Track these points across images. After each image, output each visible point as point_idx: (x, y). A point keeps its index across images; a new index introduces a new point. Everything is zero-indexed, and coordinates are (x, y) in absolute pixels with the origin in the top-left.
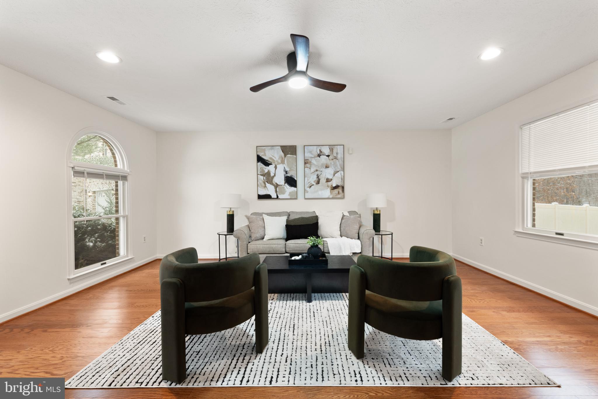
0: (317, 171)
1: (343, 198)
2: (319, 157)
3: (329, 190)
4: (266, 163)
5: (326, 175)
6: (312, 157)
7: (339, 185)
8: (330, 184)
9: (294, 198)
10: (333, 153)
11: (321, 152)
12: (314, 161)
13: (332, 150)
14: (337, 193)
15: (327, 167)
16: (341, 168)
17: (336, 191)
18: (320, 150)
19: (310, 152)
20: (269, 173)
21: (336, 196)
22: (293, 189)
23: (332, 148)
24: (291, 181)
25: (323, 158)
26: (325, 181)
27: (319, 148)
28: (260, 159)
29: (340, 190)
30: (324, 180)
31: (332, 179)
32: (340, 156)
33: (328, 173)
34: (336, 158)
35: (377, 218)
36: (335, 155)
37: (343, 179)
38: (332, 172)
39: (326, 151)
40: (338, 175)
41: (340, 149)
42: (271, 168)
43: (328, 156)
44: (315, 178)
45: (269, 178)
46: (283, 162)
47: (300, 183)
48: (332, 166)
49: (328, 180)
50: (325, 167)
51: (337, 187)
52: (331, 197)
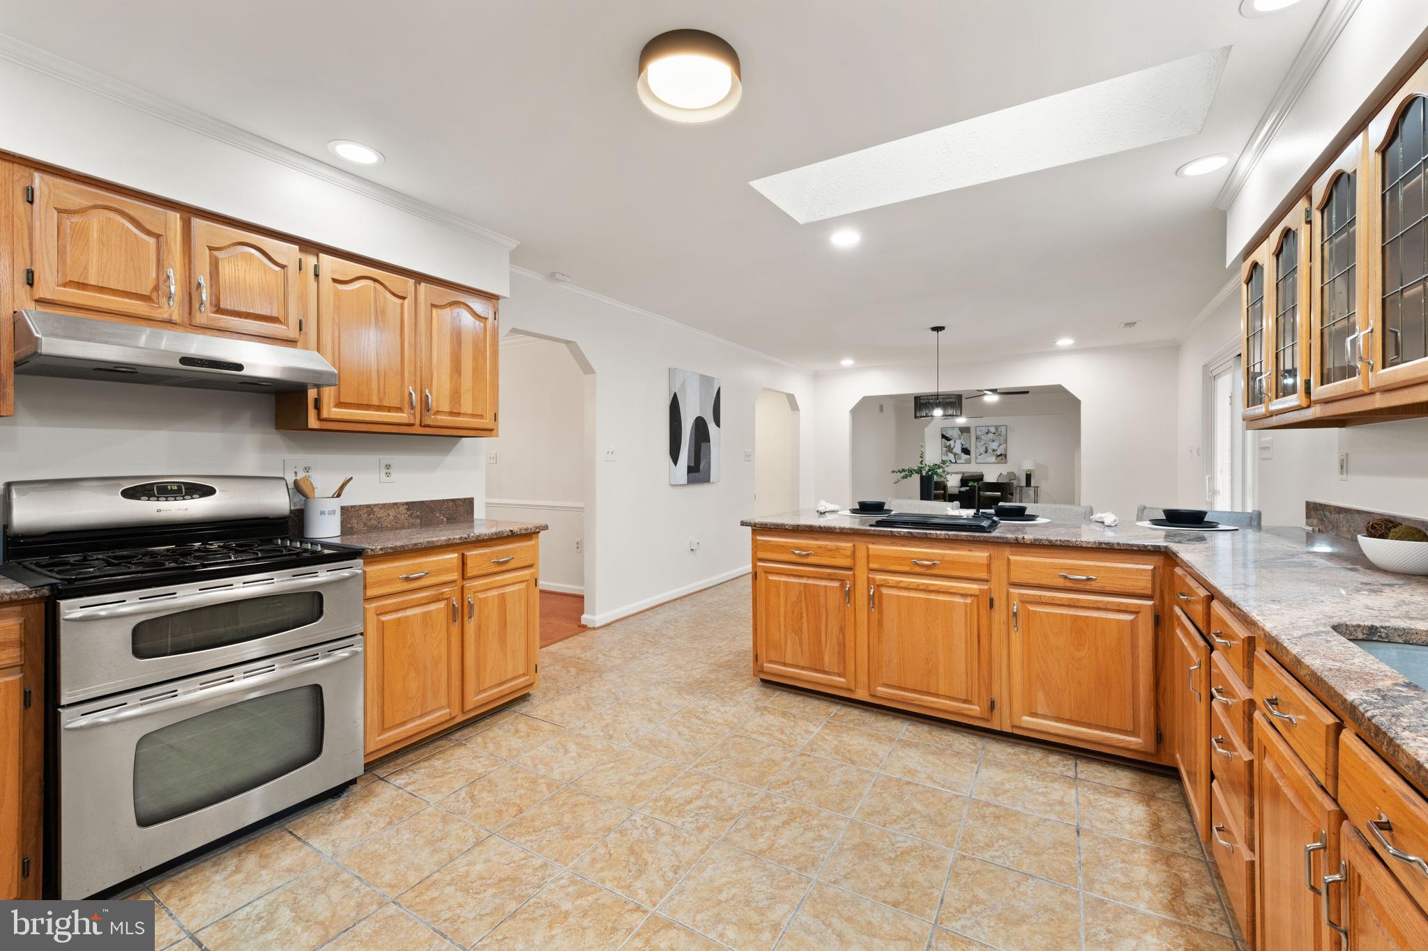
0: (985, 443)
1: (1006, 463)
2: (988, 434)
3: (995, 457)
4: (948, 439)
5: (992, 447)
6: (982, 435)
7: (1003, 453)
8: (995, 453)
9: (968, 462)
10: (998, 431)
11: (989, 431)
12: (983, 437)
13: (997, 429)
15: (993, 441)
16: (1004, 441)
17: (1000, 458)
18: (988, 429)
19: (981, 431)
20: (950, 445)
21: (1000, 461)
22: (968, 456)
23: (997, 428)
24: (966, 451)
25: (990, 435)
28: (943, 436)
29: (1003, 457)
30: (991, 450)
31: (997, 450)
32: (1003, 433)
33: (994, 445)
34: (1000, 435)
35: (1028, 477)
36: (1000, 432)
37: (1006, 450)
38: (997, 445)
39: (993, 430)
40: (1002, 447)
41: (1003, 429)
42: (951, 443)
43: (994, 433)
44: (984, 448)
45: (950, 449)
46: (960, 438)
47: (973, 452)
48: (997, 440)
49: (994, 450)
50: (991, 441)
51: (1001, 455)
52: (997, 462)
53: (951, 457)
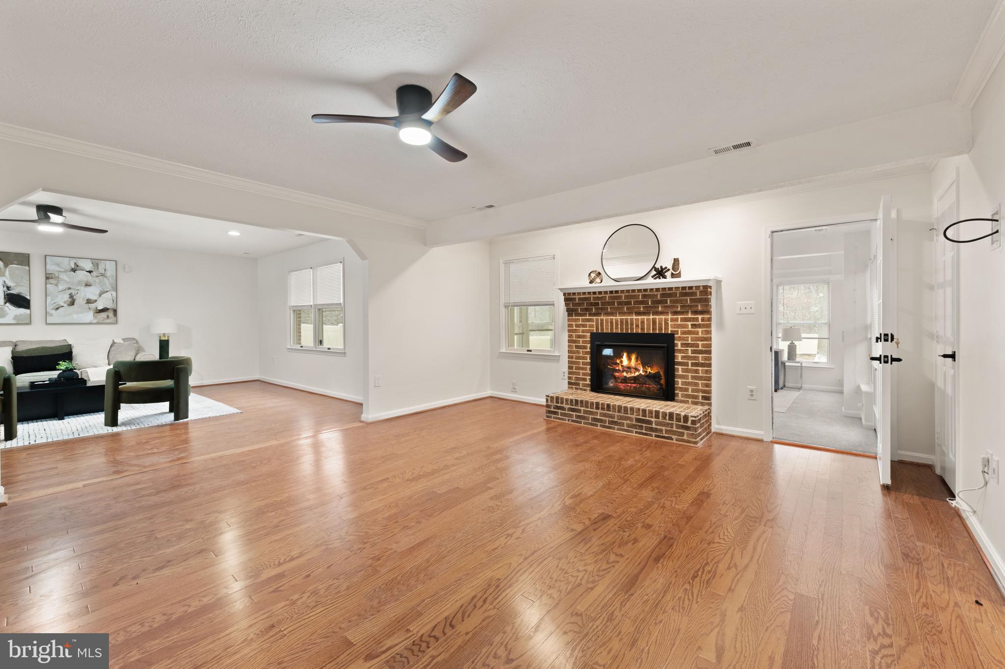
0: (69, 289)
1: (116, 322)
2: (74, 272)
3: (91, 313)
5: (85, 295)
6: (61, 272)
7: (109, 308)
8: (93, 306)
9: (26, 322)
10: (98, 269)
11: (78, 266)
12: (64, 277)
13: (96, 265)
14: (106, 317)
15: (87, 285)
16: (112, 287)
17: (104, 315)
18: (75, 264)
19: (57, 264)
21: (103, 320)
22: (23, 310)
23: (96, 262)
24: (18, 300)
25: (81, 275)
26: (85, 302)
27: (75, 261)
29: (111, 314)
30: (83, 300)
31: (96, 301)
32: (110, 272)
33: (91, 293)
34: (103, 275)
35: (164, 344)
36: (102, 271)
37: (115, 301)
38: (98, 292)
39: (88, 266)
40: (107, 295)
41: (110, 266)
43: (90, 272)
44: (66, 297)
47: (37, 304)
48: (97, 284)
49: (89, 301)
50: (84, 285)
51: (104, 310)
52: (95, 321)
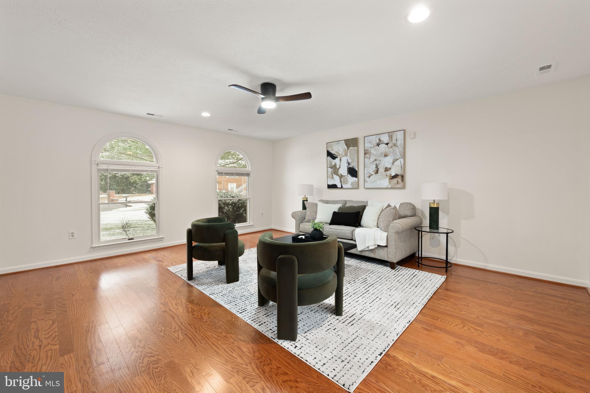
0: (376, 160)
1: (404, 187)
2: (378, 146)
3: (387, 179)
4: (333, 157)
5: (384, 164)
6: (371, 147)
7: (398, 174)
8: (388, 173)
9: (356, 187)
10: (392, 141)
11: (380, 141)
12: (373, 151)
13: (391, 137)
14: (396, 182)
15: (386, 156)
16: (401, 155)
17: (395, 180)
18: (379, 139)
19: (370, 142)
20: (335, 165)
21: (395, 185)
22: (354, 179)
23: (391, 134)
24: (353, 172)
25: (383, 147)
26: (384, 170)
27: (378, 137)
28: (329, 154)
29: (399, 179)
30: (383, 169)
31: (391, 168)
32: (400, 142)
33: (387, 162)
34: (395, 145)
35: (434, 213)
36: (394, 142)
37: (404, 167)
38: (391, 161)
39: (385, 138)
40: (397, 163)
41: (400, 136)
42: (337, 161)
43: (387, 144)
44: (373, 167)
45: (335, 170)
46: (346, 155)
47: (361, 174)
48: (391, 154)
49: (387, 170)
50: (383, 156)
51: (396, 176)
52: (389, 187)
53: (336, 181)
